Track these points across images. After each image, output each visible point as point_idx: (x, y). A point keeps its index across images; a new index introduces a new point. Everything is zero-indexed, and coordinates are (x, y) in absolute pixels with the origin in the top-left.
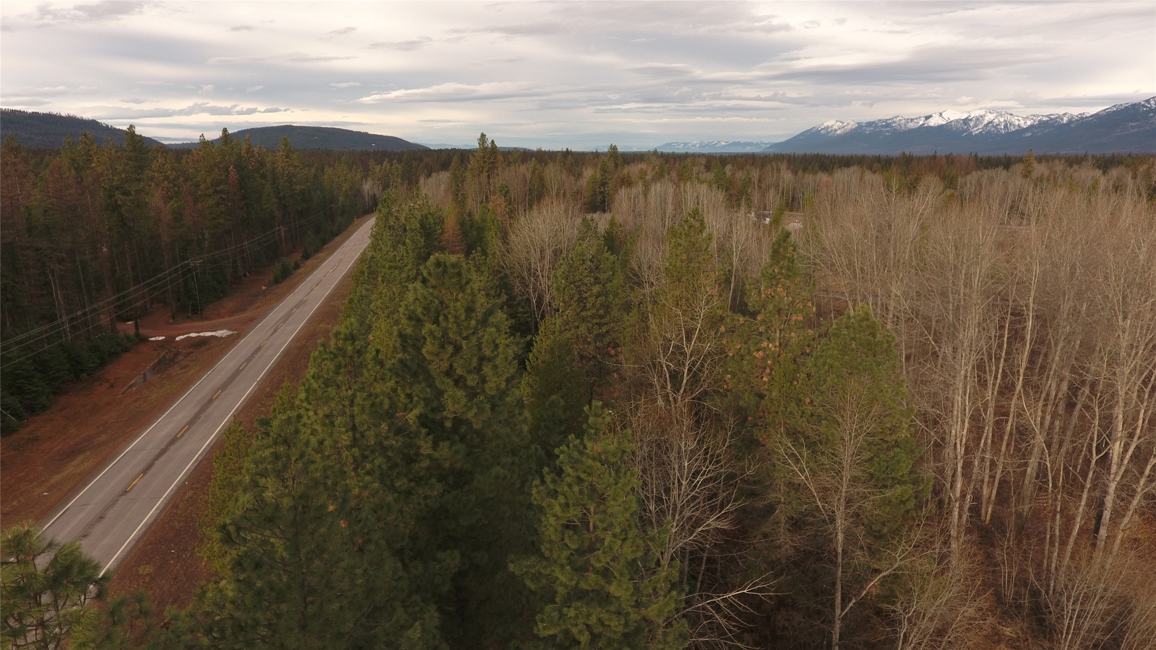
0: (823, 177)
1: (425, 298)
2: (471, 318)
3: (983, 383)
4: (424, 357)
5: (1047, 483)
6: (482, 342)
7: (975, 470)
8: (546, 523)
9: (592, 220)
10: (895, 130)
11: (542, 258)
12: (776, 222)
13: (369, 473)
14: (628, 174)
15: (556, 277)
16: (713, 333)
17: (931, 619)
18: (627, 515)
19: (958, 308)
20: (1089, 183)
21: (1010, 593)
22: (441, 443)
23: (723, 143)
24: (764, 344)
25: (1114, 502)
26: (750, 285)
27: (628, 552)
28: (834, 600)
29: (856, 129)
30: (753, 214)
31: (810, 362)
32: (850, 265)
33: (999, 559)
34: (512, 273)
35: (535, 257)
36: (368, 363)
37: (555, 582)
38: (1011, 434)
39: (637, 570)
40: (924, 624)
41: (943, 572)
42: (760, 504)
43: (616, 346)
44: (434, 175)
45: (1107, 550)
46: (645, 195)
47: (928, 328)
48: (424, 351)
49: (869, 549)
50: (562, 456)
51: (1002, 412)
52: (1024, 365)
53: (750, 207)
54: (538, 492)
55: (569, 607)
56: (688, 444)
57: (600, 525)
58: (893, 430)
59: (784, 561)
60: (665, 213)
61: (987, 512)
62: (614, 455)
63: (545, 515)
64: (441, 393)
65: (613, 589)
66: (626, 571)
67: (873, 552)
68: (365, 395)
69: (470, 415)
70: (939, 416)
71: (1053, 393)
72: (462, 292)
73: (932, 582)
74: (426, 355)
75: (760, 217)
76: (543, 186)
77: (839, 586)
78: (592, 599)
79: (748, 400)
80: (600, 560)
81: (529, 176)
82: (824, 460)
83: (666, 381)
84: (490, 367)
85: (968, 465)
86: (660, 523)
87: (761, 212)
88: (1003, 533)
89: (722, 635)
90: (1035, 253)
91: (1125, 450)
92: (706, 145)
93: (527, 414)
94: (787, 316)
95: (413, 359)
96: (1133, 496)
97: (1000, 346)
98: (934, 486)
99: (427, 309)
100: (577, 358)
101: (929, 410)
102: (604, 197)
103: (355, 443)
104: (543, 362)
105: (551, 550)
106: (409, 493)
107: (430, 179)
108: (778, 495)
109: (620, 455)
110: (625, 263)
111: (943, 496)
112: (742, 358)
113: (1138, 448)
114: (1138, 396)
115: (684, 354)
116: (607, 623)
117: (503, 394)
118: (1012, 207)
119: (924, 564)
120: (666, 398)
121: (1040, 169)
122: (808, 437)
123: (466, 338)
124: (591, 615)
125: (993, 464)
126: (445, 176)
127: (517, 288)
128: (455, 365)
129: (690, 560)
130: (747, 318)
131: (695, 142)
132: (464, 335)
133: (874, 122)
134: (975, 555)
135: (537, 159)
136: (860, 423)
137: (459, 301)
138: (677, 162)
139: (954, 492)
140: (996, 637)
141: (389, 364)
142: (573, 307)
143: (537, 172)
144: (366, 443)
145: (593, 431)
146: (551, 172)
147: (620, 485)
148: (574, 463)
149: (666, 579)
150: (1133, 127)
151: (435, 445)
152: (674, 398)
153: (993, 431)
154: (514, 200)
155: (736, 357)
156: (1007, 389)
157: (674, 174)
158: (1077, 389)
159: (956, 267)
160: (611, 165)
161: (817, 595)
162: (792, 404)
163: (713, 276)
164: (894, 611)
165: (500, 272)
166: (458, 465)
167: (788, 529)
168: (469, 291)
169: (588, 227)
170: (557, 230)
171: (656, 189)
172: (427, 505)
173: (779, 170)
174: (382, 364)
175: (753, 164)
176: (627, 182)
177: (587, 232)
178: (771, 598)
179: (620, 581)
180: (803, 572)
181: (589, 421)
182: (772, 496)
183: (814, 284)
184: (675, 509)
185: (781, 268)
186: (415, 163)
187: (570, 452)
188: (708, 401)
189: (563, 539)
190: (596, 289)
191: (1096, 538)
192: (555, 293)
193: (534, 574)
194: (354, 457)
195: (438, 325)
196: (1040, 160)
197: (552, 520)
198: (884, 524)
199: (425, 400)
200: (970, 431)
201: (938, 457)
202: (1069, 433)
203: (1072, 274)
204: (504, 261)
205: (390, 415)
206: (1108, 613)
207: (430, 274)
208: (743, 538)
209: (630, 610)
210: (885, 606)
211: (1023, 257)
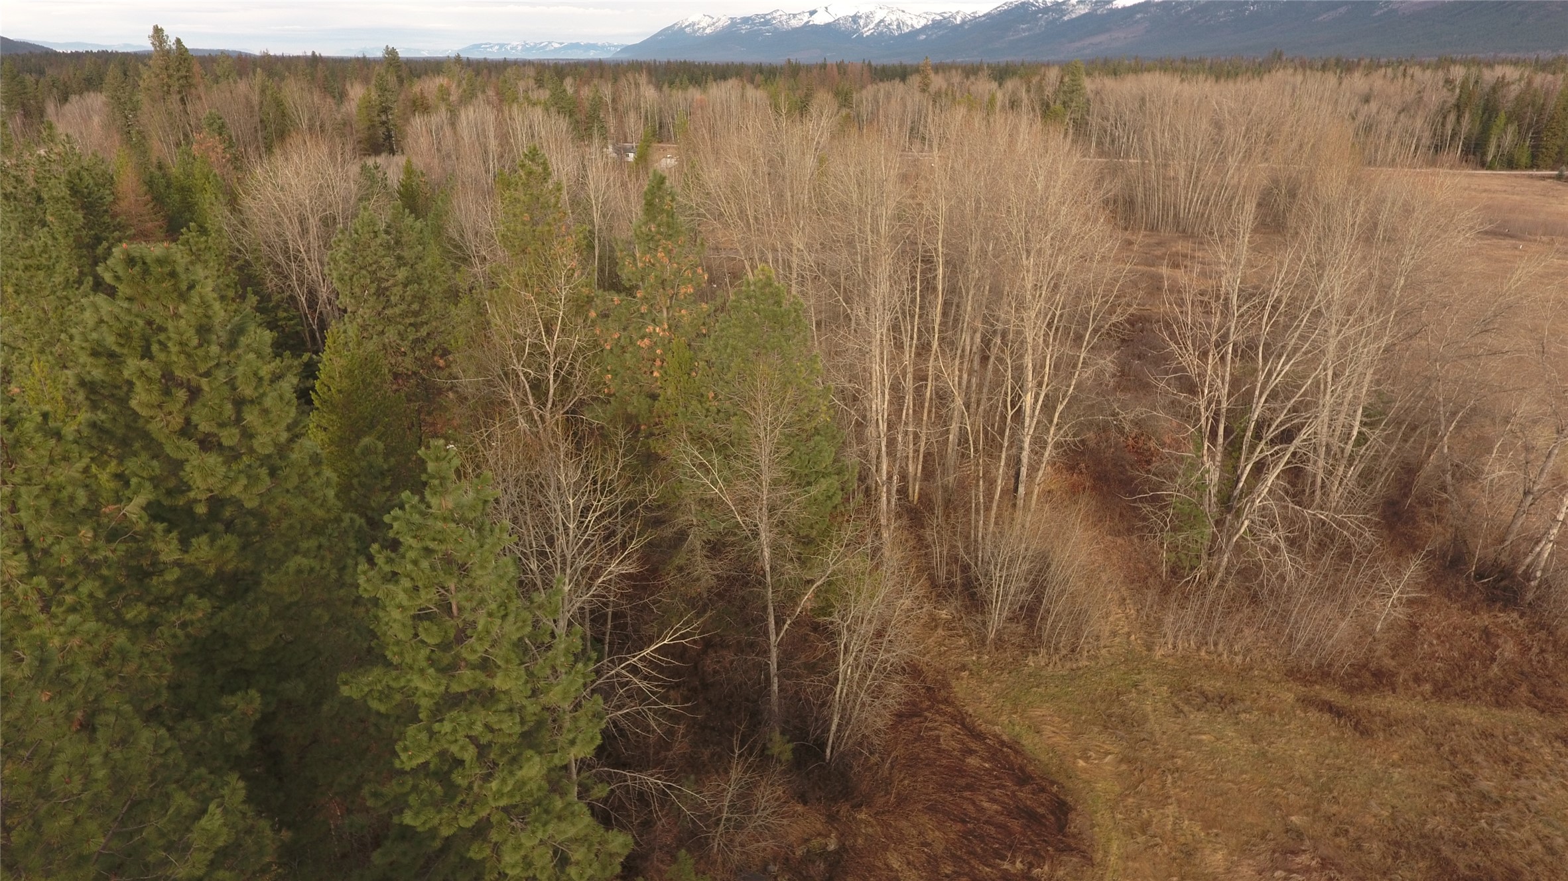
0: (695, 94)
1: (117, 318)
2: (209, 343)
3: (899, 346)
4: (135, 413)
5: (968, 448)
6: (235, 377)
7: (900, 447)
8: (386, 619)
9: (377, 168)
10: (776, 28)
11: (304, 232)
12: (643, 158)
13: (73, 609)
14: (422, 93)
15: (335, 261)
16: (580, 321)
17: (870, 622)
18: (504, 584)
19: (867, 260)
20: (986, 98)
21: (942, 573)
22: (193, 540)
23: (557, 46)
24: (650, 329)
25: (1029, 458)
26: (621, 251)
27: (511, 629)
28: (767, 626)
29: (729, 27)
30: (611, 149)
31: (708, 344)
32: (742, 213)
33: (930, 539)
34: (258, 259)
35: (291, 231)
36: (32, 438)
37: (414, 694)
38: (931, 399)
39: (526, 650)
40: (863, 629)
41: (877, 567)
42: (668, 532)
43: (445, 353)
44: (74, 98)
45: (1026, 508)
46: (453, 125)
47: (837, 286)
48: (133, 403)
49: (799, 559)
50: (396, 525)
51: (921, 377)
52: (938, 320)
53: (605, 138)
54: (368, 580)
55: (441, 721)
56: (567, 475)
57: (468, 605)
58: (811, 414)
59: (705, 595)
60: (486, 152)
61: (915, 490)
62: (473, 508)
63: (384, 608)
64: (179, 464)
65: (498, 683)
66: (513, 656)
67: (803, 562)
68: (36, 490)
69: (236, 490)
70: (858, 391)
71: (968, 348)
72: (185, 302)
73: (867, 581)
74: (138, 409)
75: (622, 152)
76: (284, 115)
77: (771, 610)
78: (472, 703)
79: (637, 405)
80: (473, 650)
81: (255, 99)
82: (739, 465)
83: (526, 395)
84: (256, 413)
85: (891, 442)
86: (547, 584)
87: (621, 144)
88: (931, 511)
89: (644, 700)
90: (939, 187)
91: (1036, 401)
92: (532, 48)
93: (328, 472)
94: (673, 288)
95: (114, 419)
96: (1045, 448)
97: (913, 301)
98: (860, 472)
99: (124, 336)
100: (390, 377)
101: (847, 385)
102: (389, 130)
103: (34, 568)
104: (340, 392)
105: (401, 654)
106: (152, 624)
107: (67, 106)
108: (689, 516)
109: (480, 507)
110: (438, 231)
111: (869, 481)
112: (623, 349)
113: (1046, 395)
114: (1044, 341)
115: (545, 354)
116: (496, 727)
117: (282, 450)
118: (912, 129)
119: (857, 563)
120: (529, 416)
121: (938, 82)
122: (717, 440)
123: (207, 374)
124: (473, 723)
125: (916, 436)
126: (97, 100)
127: (271, 282)
128: (195, 419)
129: (591, 620)
130: (623, 296)
131: (515, 43)
132: (202, 368)
133: (749, 18)
134: (907, 541)
135: (263, 69)
136: (774, 414)
137: (182, 317)
138: (493, 74)
139: (881, 476)
140: (933, 623)
141: (69, 430)
142: (370, 304)
143: (269, 92)
144: (56, 564)
145: (437, 482)
146: (293, 92)
147: (486, 547)
148: (417, 531)
149: (567, 650)
150: (1024, 30)
151: (185, 544)
152: (541, 416)
153: (914, 399)
154: (238, 139)
155: (615, 350)
156: (923, 350)
157: (491, 93)
158: (990, 340)
159: (860, 210)
160: (392, 80)
161: (747, 625)
162: (693, 402)
163: (570, 242)
164: (832, 623)
165: (235, 259)
166: (230, 567)
167: (707, 556)
168: (196, 300)
169: (372, 179)
170: (321, 186)
171: (468, 115)
172: (188, 636)
173: (637, 85)
174: (58, 435)
175: (601, 77)
176: (421, 106)
177: (371, 186)
178: (695, 642)
179: (506, 670)
180: (729, 602)
181: (429, 470)
182: (681, 520)
183: (702, 244)
184: (564, 562)
185: (659, 226)
186: (29, 79)
187: (408, 516)
188: (586, 413)
189: (416, 635)
190: (402, 274)
191: (1015, 497)
192: (337, 285)
193: (381, 692)
194: (39, 591)
195: (151, 358)
196: (937, 69)
197: (396, 614)
198: (812, 527)
199: (151, 479)
200: (891, 403)
201: (860, 441)
202: (985, 390)
203: (977, 209)
204: (238, 240)
205: (91, 512)
206: (1030, 572)
207: (117, 278)
208: (654, 579)
209: (525, 702)
210: (821, 619)
211: (927, 191)
